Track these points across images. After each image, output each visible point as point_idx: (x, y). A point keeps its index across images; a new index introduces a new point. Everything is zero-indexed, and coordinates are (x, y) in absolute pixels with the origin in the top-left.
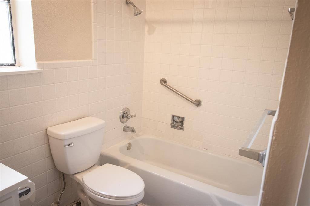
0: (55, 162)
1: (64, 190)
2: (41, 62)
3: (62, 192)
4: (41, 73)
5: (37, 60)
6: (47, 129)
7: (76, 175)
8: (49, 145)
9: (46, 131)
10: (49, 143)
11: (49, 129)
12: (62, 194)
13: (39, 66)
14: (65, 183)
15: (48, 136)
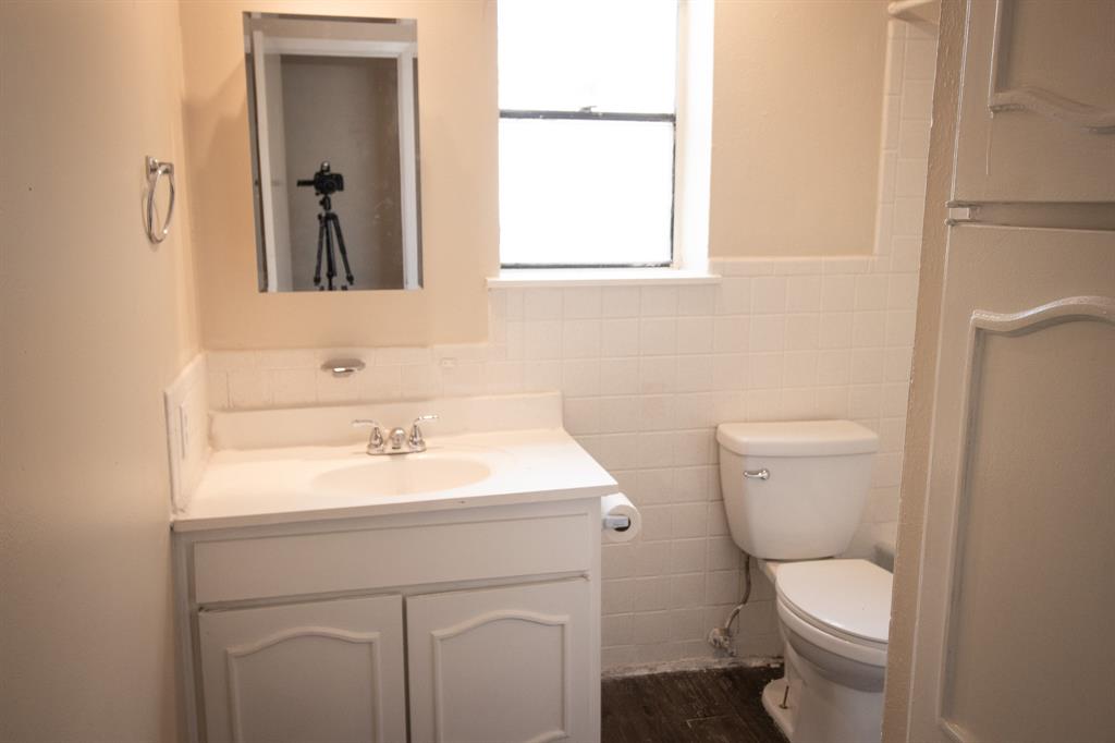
0: (729, 516)
1: (745, 602)
2: (720, 259)
3: (739, 607)
4: (715, 285)
5: (712, 252)
6: (716, 428)
7: (771, 566)
8: (719, 470)
9: (715, 433)
10: (718, 464)
11: (721, 427)
12: (738, 611)
13: (713, 267)
14: (749, 584)
15: (718, 445)
